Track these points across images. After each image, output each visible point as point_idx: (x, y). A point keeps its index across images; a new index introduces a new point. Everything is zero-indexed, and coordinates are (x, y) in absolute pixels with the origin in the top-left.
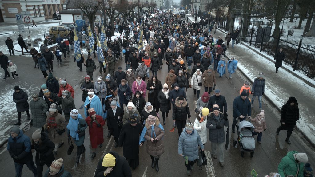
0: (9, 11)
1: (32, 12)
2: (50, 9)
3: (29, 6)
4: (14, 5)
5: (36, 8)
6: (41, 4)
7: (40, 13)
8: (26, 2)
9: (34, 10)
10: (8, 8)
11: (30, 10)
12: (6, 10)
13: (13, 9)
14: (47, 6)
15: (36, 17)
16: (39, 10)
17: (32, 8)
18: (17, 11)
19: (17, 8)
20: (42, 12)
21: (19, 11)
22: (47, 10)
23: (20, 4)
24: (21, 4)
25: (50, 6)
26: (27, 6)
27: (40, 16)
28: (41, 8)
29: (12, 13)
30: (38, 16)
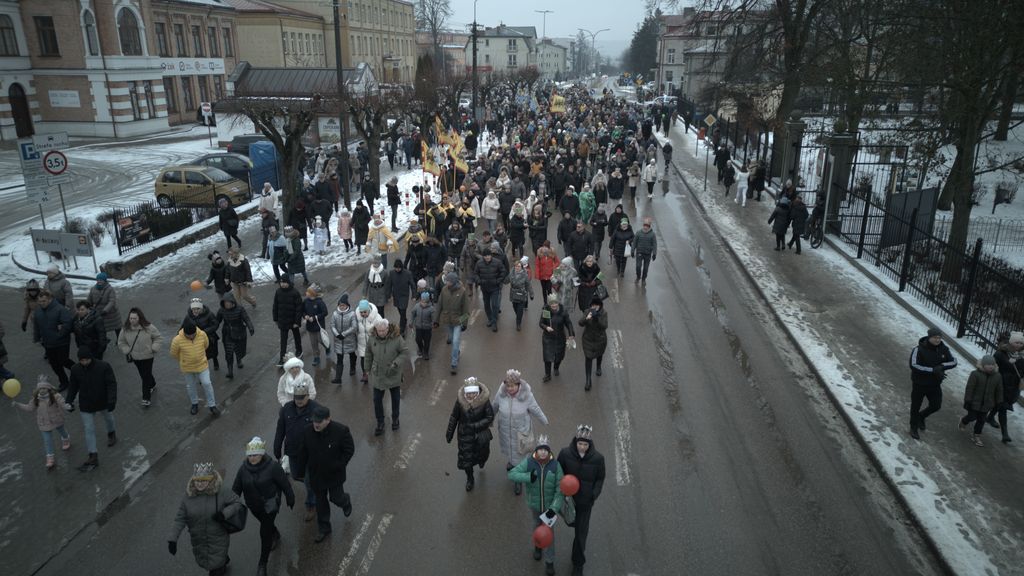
0: (52, 99)
1: (127, 105)
2: (189, 91)
3: (117, 85)
4: (67, 83)
5: (141, 90)
6: (159, 76)
7: (154, 107)
8: (107, 72)
9: (134, 96)
10: (50, 92)
11: (119, 99)
12: (42, 97)
13: (66, 96)
14: (179, 83)
15: (138, 119)
16: (150, 95)
17: (125, 91)
18: (77, 99)
19: (76, 93)
20: (161, 101)
21: (82, 101)
22: (181, 93)
23: (86, 77)
24: (91, 78)
25: (189, 82)
26: (109, 85)
27: (153, 117)
28: (159, 89)
29: (60, 108)
30: (145, 115)
